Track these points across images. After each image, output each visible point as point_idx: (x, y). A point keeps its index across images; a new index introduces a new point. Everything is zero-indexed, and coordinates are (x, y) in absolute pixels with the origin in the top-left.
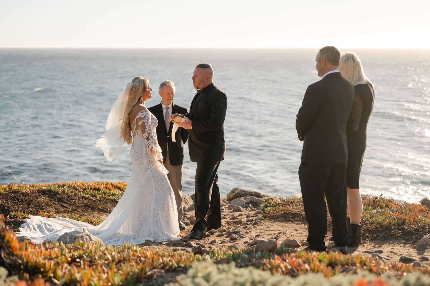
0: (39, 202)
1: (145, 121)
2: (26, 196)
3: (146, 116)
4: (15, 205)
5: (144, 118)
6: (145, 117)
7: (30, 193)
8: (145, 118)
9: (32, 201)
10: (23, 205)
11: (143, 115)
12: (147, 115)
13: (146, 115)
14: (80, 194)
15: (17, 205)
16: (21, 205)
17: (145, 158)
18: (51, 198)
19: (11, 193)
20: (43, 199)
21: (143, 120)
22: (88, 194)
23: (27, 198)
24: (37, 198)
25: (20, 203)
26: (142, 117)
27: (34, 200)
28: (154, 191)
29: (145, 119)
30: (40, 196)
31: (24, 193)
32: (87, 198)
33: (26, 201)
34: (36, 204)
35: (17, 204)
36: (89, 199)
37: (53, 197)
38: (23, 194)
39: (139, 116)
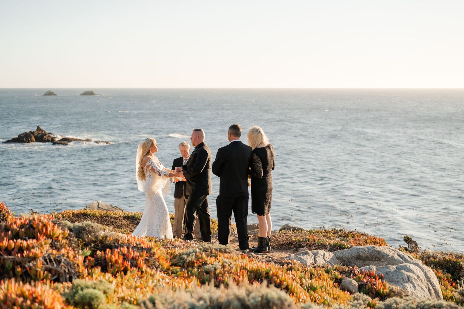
0: (121, 223)
1: (152, 166)
2: (113, 219)
4: (102, 224)
5: (151, 165)
7: (118, 217)
9: (116, 223)
10: (109, 225)
18: (132, 221)
19: (105, 216)
20: (125, 222)
23: (113, 220)
26: (150, 164)
28: (156, 213)
35: (105, 224)
37: (134, 222)
38: (112, 218)
39: (148, 164)
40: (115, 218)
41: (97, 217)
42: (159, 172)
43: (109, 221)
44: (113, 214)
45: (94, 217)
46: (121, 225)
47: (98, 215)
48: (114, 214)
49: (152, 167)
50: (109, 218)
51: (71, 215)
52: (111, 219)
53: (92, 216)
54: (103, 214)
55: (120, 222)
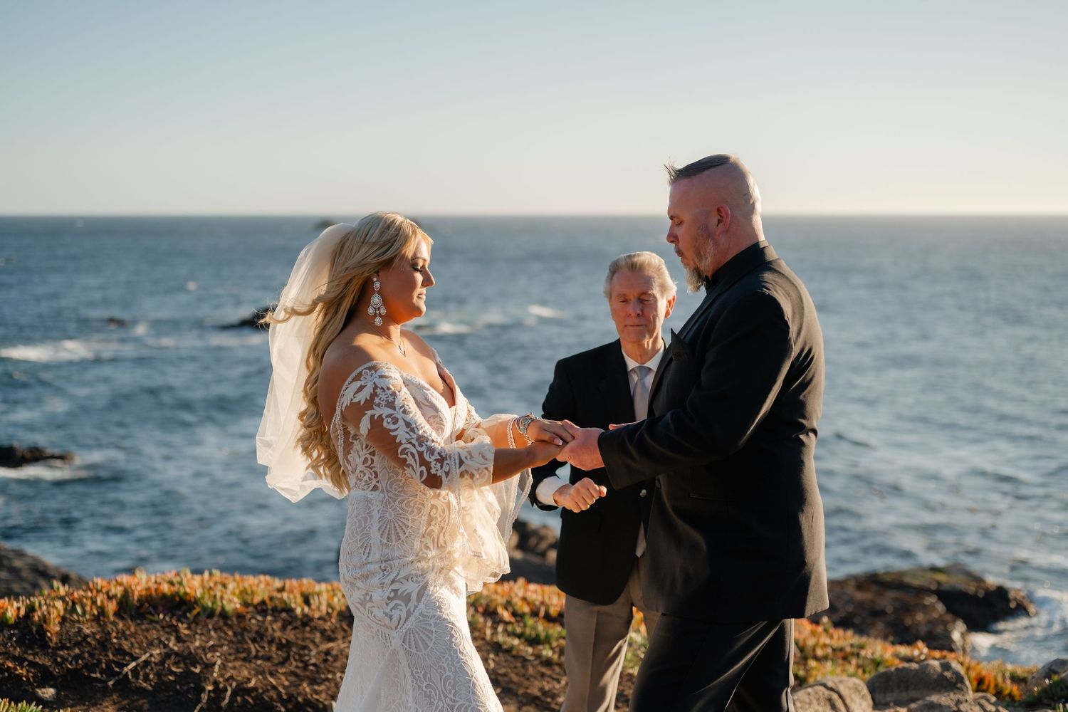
0: (327, 653)
1: (377, 412)
2: (295, 628)
3: (379, 391)
4: (236, 659)
5: (369, 404)
6: (374, 395)
7: (320, 618)
8: (377, 400)
9: (305, 648)
10: (268, 659)
11: (361, 388)
12: (380, 383)
13: (376, 387)
14: (495, 633)
15: (244, 660)
16: (259, 662)
17: (376, 580)
21: (369, 413)
22: (519, 636)
23: (290, 635)
24: (330, 640)
25: (257, 651)
26: (363, 397)
27: (314, 642)
29: (378, 405)
30: (345, 631)
31: (296, 616)
32: (508, 651)
33: (285, 646)
34: (313, 661)
36: (514, 653)
38: (291, 620)
39: (348, 395)
40: (307, 621)
41: (224, 615)
42: (424, 462)
43: (270, 643)
44: (299, 599)
45: (211, 614)
46: (326, 661)
47: (233, 604)
48: (307, 601)
49: (376, 423)
50: (277, 626)
51: (111, 607)
52: (284, 628)
53: (204, 609)
54: (257, 600)
55: (325, 647)
